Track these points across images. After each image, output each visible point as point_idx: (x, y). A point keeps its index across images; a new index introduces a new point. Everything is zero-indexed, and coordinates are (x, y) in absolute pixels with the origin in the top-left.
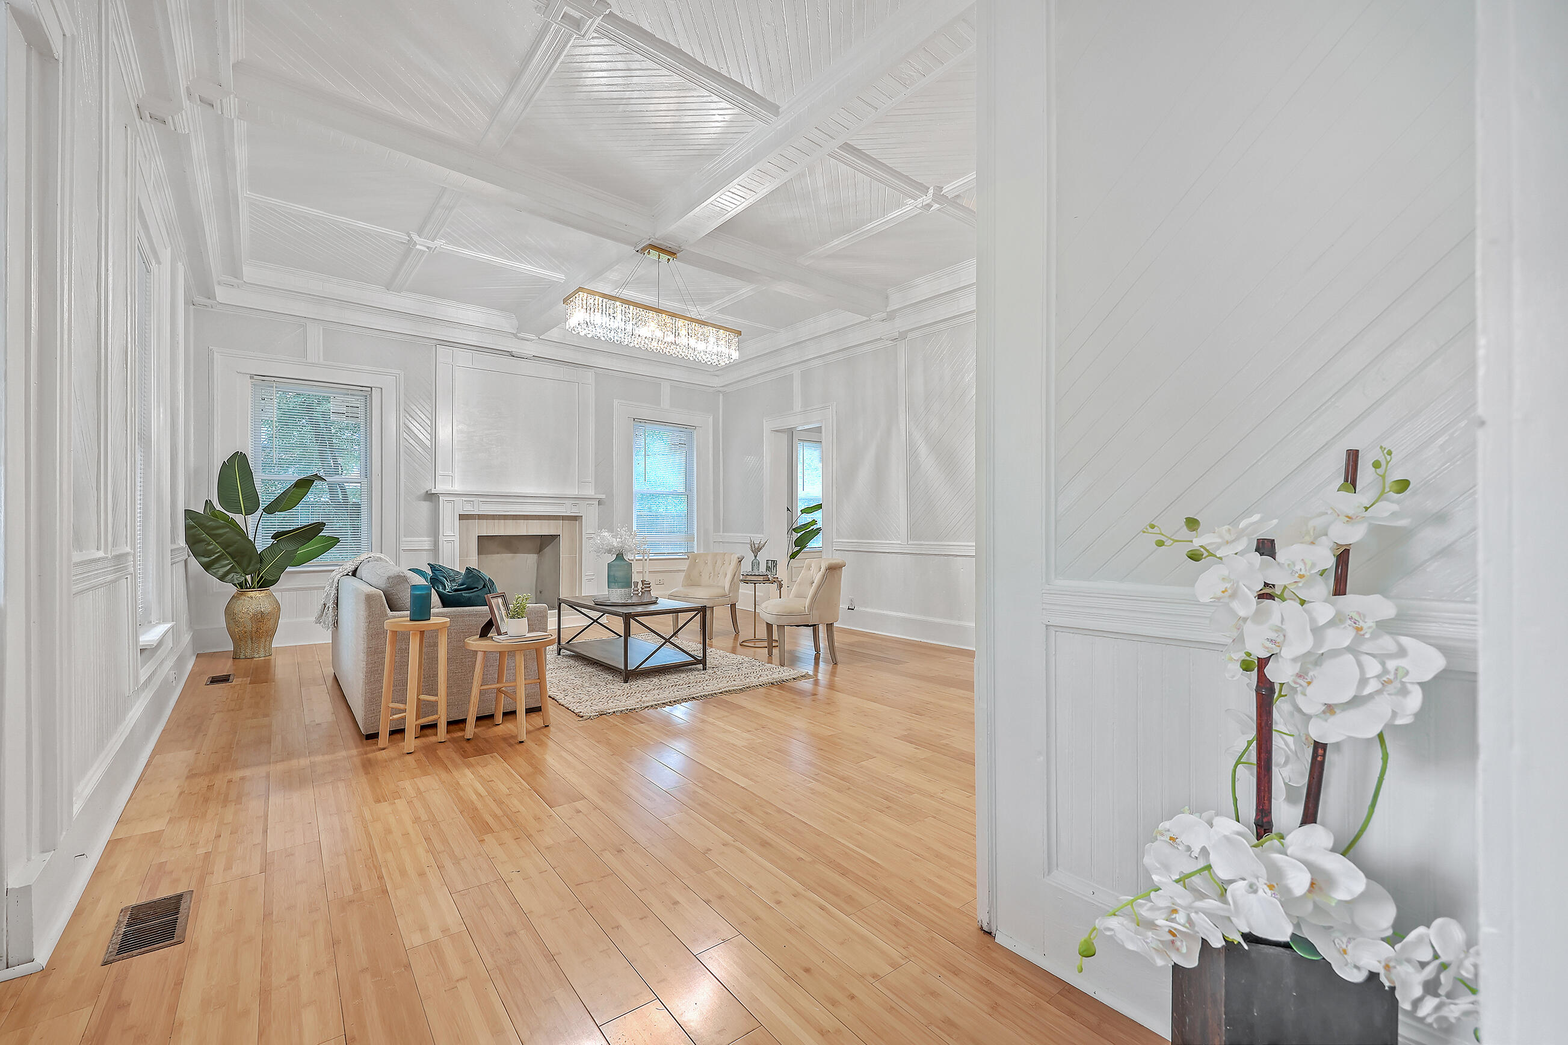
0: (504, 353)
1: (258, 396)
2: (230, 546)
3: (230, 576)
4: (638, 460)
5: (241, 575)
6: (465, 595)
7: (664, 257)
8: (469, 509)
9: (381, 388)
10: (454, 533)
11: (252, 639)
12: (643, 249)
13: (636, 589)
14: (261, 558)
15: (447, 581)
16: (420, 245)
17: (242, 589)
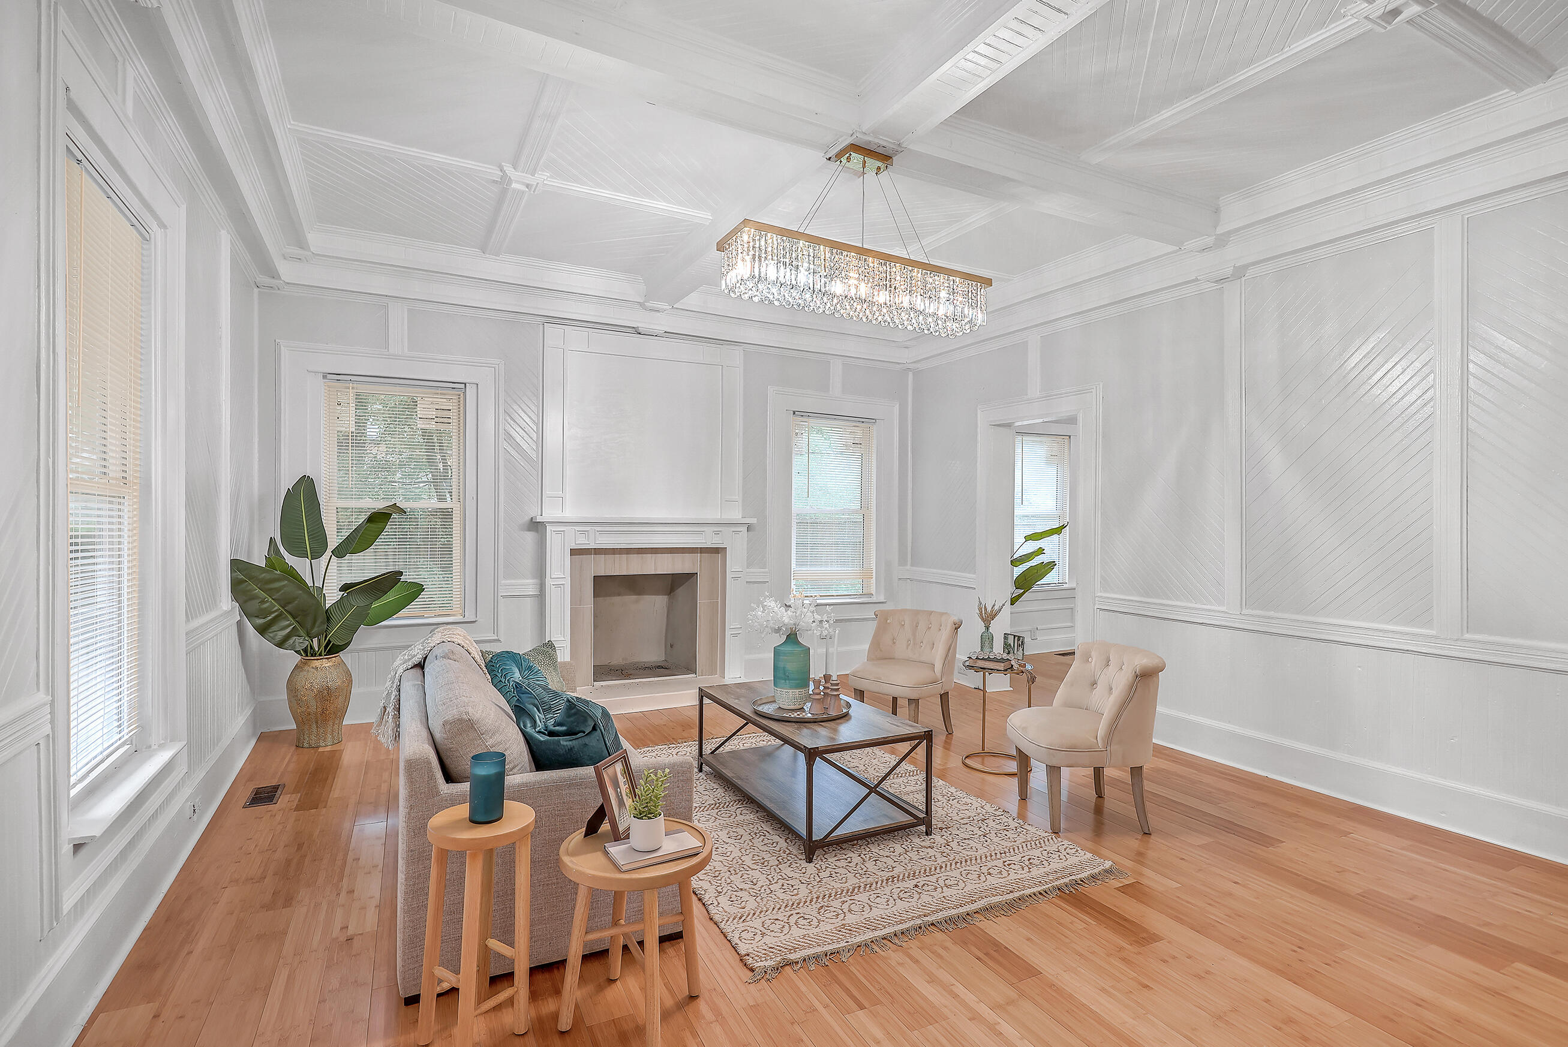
0: (628, 330)
1: (333, 400)
2: (289, 603)
3: (291, 641)
4: (798, 463)
5: (304, 639)
6: (565, 743)
7: (873, 163)
8: (583, 542)
9: (478, 384)
10: (564, 574)
11: (317, 722)
12: (839, 156)
13: (817, 691)
14: (328, 616)
15: (539, 711)
16: (518, 182)
17: (307, 656)
